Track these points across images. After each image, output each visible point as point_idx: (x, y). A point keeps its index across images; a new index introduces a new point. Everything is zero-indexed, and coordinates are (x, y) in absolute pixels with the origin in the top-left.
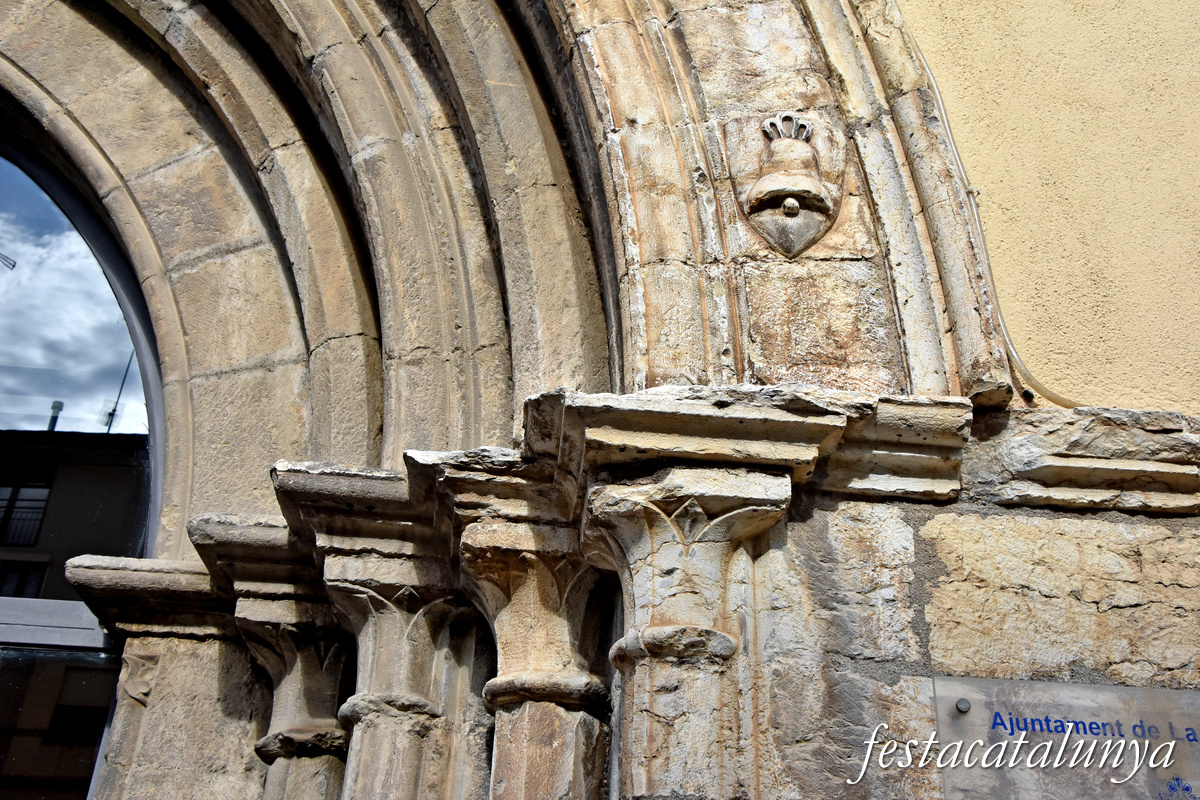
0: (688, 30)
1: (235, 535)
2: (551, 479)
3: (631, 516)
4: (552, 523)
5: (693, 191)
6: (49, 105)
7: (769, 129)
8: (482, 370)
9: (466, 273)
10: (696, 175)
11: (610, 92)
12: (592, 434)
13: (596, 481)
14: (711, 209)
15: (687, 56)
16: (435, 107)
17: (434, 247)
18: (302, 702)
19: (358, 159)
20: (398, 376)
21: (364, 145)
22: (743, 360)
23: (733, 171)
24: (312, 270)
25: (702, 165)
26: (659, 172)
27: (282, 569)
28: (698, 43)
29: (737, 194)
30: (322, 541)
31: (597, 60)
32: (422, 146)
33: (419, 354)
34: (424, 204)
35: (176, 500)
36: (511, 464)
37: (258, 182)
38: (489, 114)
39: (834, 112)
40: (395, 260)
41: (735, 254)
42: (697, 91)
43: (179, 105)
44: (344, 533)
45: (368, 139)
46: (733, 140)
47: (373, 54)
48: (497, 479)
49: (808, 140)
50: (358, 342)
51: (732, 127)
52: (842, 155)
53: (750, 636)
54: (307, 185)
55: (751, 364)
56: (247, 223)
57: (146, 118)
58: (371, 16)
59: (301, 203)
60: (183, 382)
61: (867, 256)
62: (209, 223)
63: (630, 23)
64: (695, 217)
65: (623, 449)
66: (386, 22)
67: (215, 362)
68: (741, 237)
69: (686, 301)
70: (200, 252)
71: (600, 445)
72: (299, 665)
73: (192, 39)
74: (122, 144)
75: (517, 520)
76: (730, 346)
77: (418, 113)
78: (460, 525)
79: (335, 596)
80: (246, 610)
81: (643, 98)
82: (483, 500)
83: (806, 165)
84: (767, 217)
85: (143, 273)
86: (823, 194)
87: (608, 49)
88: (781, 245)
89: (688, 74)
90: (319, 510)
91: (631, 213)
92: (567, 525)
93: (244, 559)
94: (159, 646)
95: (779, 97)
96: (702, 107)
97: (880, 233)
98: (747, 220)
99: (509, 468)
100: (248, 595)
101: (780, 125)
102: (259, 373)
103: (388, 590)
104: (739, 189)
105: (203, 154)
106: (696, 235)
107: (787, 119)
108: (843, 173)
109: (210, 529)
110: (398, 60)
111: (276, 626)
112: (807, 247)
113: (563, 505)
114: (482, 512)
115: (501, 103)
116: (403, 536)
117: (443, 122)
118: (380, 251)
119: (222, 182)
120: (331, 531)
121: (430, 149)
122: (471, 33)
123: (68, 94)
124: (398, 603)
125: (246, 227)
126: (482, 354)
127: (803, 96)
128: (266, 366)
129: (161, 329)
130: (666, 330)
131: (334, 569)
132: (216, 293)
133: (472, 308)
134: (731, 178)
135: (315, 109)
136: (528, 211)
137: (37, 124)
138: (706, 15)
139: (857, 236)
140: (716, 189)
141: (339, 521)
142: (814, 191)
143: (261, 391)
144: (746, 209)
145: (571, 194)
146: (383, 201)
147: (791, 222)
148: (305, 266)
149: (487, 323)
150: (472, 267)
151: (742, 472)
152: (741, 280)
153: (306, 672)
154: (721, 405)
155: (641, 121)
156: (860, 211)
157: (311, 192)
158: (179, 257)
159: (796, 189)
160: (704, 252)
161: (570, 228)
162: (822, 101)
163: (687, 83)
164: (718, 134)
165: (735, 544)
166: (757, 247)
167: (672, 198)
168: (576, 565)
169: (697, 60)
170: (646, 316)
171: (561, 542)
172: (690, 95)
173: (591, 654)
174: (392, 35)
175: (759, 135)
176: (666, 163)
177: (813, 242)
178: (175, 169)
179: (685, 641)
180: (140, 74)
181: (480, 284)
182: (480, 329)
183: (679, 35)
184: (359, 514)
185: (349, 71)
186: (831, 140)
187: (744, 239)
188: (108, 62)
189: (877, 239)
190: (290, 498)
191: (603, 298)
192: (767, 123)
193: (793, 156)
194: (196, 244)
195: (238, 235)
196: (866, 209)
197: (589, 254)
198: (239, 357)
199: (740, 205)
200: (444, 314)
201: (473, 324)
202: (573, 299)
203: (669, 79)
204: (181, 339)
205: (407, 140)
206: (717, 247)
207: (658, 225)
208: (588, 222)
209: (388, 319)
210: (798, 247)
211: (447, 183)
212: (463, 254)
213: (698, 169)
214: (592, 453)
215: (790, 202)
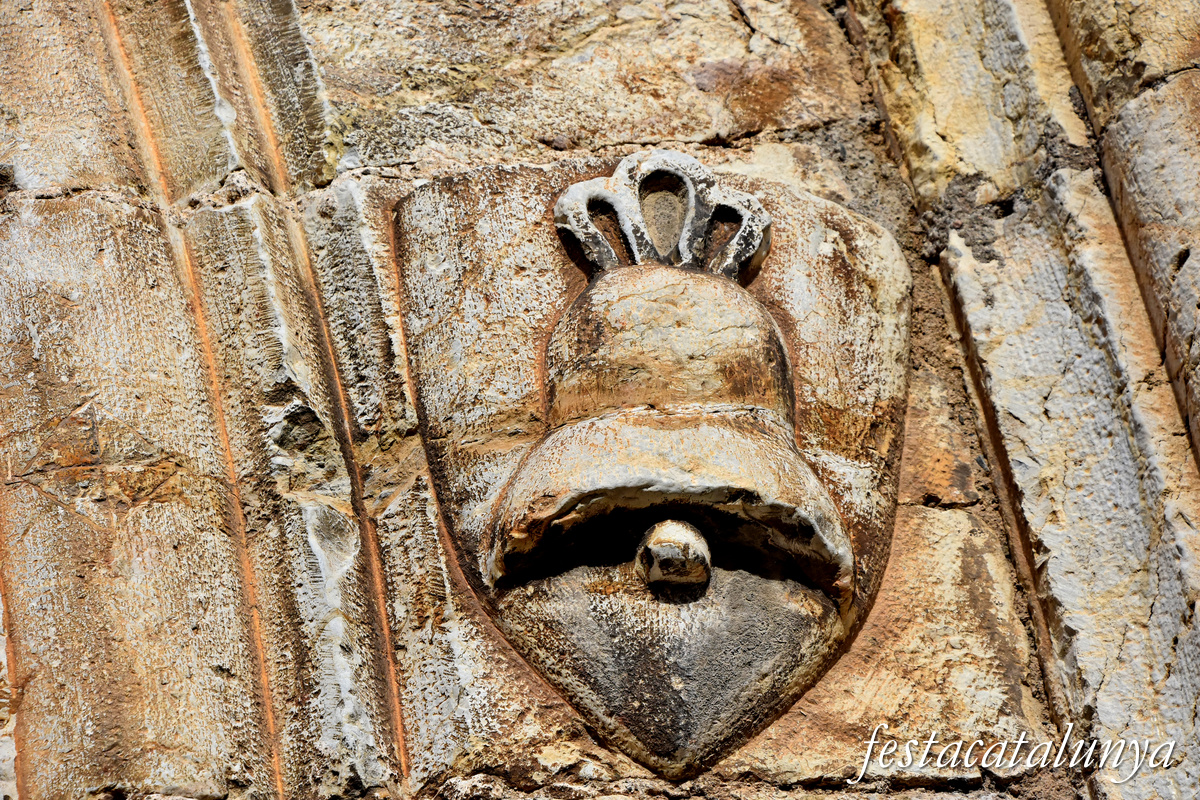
5: (264, 484)
7: (584, 227)
10: (276, 415)
14: (340, 563)
23: (436, 401)
25: (303, 374)
26: (112, 406)
29: (451, 502)
41: (441, 758)
42: (283, 52)
46: (435, 268)
49: (746, 273)
51: (429, 214)
52: (891, 335)
64: (267, 600)
68: (466, 684)
81: (43, 79)
83: (738, 380)
84: (576, 600)
86: (813, 501)
88: (633, 721)
95: (632, 83)
96: (301, 120)
97: (1057, 667)
98: (493, 611)
101: (631, 210)
104: (459, 481)
106: (271, 676)
107: (661, 182)
108: (897, 411)
112: (744, 732)
127: (732, 81)
134: (423, 428)
139: (961, 679)
140: (360, 475)
142: (771, 493)
144: (488, 564)
147: (677, 622)
155: (32, 178)
156: (971, 574)
159: (696, 482)
160: (306, 751)
162: (809, 103)
164: (372, 241)
166: (531, 729)
167: (171, 518)
172: (250, 68)
175: (544, 251)
176: (144, 364)
177: (774, 707)
186: (845, 270)
187: (478, 696)
189: (1045, 694)
192: (575, 199)
193: (685, 342)
196: (995, 565)
199: (464, 548)
206: (363, 733)
207: (106, 640)
210: (704, 733)
213: (285, 390)
215: (673, 537)
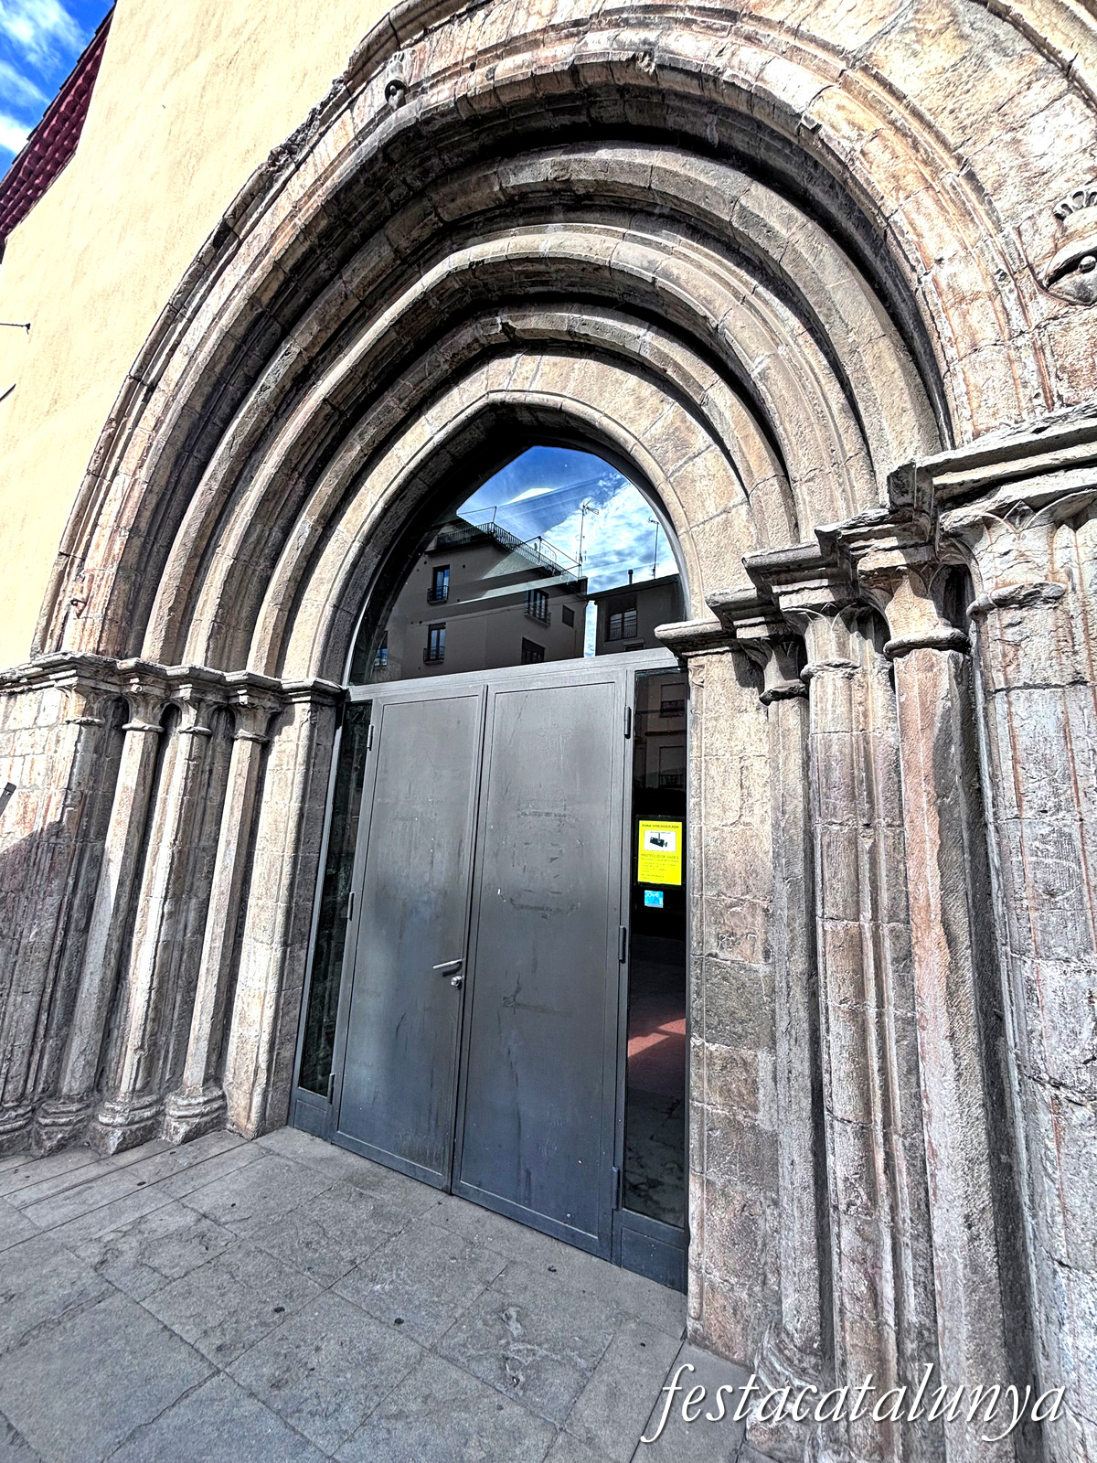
0: (976, 169)
1: (730, 598)
2: (910, 519)
3: (973, 525)
4: (915, 546)
5: (996, 289)
6: (597, 415)
7: (1061, 211)
8: (852, 472)
9: (832, 417)
10: (998, 277)
11: (919, 248)
12: (937, 481)
13: (944, 511)
14: (1013, 296)
15: (979, 189)
16: (794, 322)
17: (809, 409)
18: (779, 674)
19: (754, 375)
20: (801, 491)
21: (757, 362)
22: (1052, 397)
23: (1030, 259)
24: (741, 450)
25: (1003, 267)
26: (966, 287)
27: (756, 610)
28: (987, 177)
29: (1036, 276)
30: (776, 589)
31: (907, 228)
32: (791, 350)
33: (812, 474)
34: (798, 385)
35: (696, 590)
36: (883, 517)
37: (702, 413)
38: (832, 309)
40: (787, 425)
41: (1038, 321)
42: (991, 211)
43: (654, 388)
44: (787, 583)
45: (758, 360)
46: (1028, 234)
47: (751, 306)
48: (875, 529)
50: (774, 481)
51: (1026, 225)
53: (1077, 581)
54: (729, 403)
55: (1060, 397)
56: (701, 437)
57: (640, 402)
58: (746, 284)
59: (727, 414)
60: (687, 532)
62: (681, 445)
63: (929, 187)
64: (1000, 309)
65: (961, 484)
66: (755, 283)
67: (700, 517)
68: (1043, 306)
69: (1001, 369)
70: (681, 462)
71: (945, 486)
72: (774, 656)
73: (653, 348)
74: (632, 421)
75: (891, 549)
76: (1040, 391)
77: (785, 331)
78: (854, 562)
79: (788, 616)
80: (742, 634)
81: (946, 239)
82: (868, 543)
84: (1066, 282)
85: (656, 484)
87: (914, 216)
88: (1080, 298)
89: (982, 203)
90: (771, 574)
91: (948, 329)
92: (925, 544)
93: (736, 609)
94: (703, 660)
95: (1068, 180)
96: (997, 222)
98: (1047, 291)
99: (882, 520)
100: (741, 626)
101: (1070, 202)
102: (724, 516)
103: (817, 607)
104: (1037, 270)
105: (672, 409)
106: (1002, 322)
107: (1078, 194)
109: (716, 598)
110: (766, 302)
111: (759, 639)
113: (921, 534)
114: (867, 550)
115: (838, 297)
116: (821, 577)
117: (802, 329)
118: (778, 423)
119: (683, 420)
120: (779, 584)
121: (796, 349)
122: (810, 260)
123: (603, 406)
124: (824, 613)
125: (701, 441)
126: (851, 462)
127: (1091, 170)
128: (726, 511)
129: (671, 509)
130: (985, 397)
131: (785, 603)
132: (693, 481)
133: (839, 436)
134: (1028, 265)
135: (724, 357)
136: (868, 361)
137: (593, 427)
138: (992, 148)
140: (1015, 280)
141: (783, 577)
143: (727, 524)
144: (1045, 283)
145: (898, 336)
146: (775, 394)
147: (1088, 276)
148: (736, 449)
149: (851, 442)
150: (835, 412)
151: (1061, 473)
152: (1045, 340)
153: (778, 659)
154: (1038, 431)
155: (946, 258)
157: (732, 406)
158: (672, 468)
159: (1091, 247)
160: (1010, 330)
161: (899, 359)
163: (981, 209)
164: (1014, 236)
165: (1058, 524)
166: (1058, 308)
167: (979, 302)
168: (934, 567)
169: (988, 188)
170: (967, 393)
171: (923, 555)
172: (985, 218)
173: (952, 617)
174: (761, 289)
175: (1053, 219)
176: (970, 278)
178: (659, 424)
179: (1023, 593)
180: (632, 380)
181: (844, 422)
182: (847, 448)
183: (971, 176)
184: (794, 570)
185: (739, 324)
187: (1045, 307)
188: (617, 380)
190: (755, 572)
191: (930, 398)
192: (1058, 207)
193: (1086, 222)
194: (679, 459)
195: (697, 446)
197: (915, 372)
198: (712, 511)
199: (1040, 283)
200: (822, 447)
201: (842, 446)
202: (908, 405)
203: (967, 214)
204: (681, 511)
205: (781, 350)
206: (1022, 323)
207: (970, 326)
208: (911, 351)
209: (789, 460)
211: (811, 366)
212: (828, 406)
213: (999, 271)
214: (939, 493)
215: (1085, 261)
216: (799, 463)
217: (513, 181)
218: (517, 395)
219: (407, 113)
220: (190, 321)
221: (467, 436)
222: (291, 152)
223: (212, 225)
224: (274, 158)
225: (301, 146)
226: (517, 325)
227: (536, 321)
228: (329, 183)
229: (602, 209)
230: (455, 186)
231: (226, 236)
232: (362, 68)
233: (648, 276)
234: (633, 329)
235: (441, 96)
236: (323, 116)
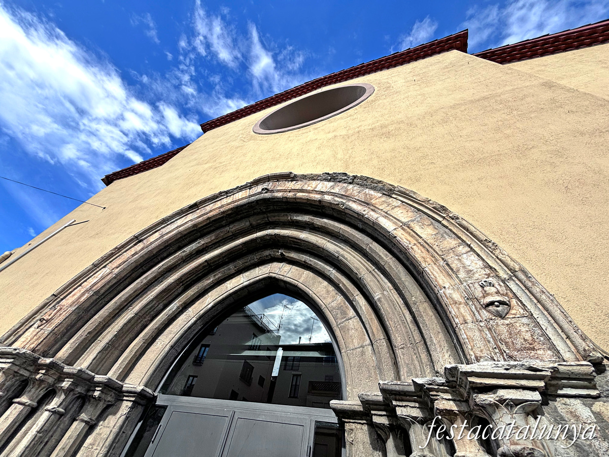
0: (450, 263)
1: (370, 398)
2: (455, 387)
3: (490, 405)
4: (459, 401)
5: (467, 303)
6: (311, 292)
7: (482, 285)
8: (419, 349)
9: (408, 324)
11: (436, 281)
12: (470, 379)
13: (475, 393)
14: (474, 307)
15: (452, 269)
16: (389, 285)
17: (398, 317)
18: (395, 449)
19: (376, 298)
20: (399, 352)
21: (377, 295)
22: (501, 350)
23: (476, 296)
24: (369, 324)
26: (456, 299)
27: (382, 407)
28: (453, 266)
29: (480, 303)
30: (394, 403)
31: (430, 274)
32: (389, 294)
33: (403, 346)
34: (393, 307)
35: (349, 383)
36: (443, 383)
37: (353, 303)
38: (404, 286)
39: (496, 277)
40: (390, 322)
41: (485, 318)
42: (458, 277)
43: (334, 288)
44: (399, 400)
45: (377, 294)
46: (473, 289)
47: (373, 275)
48: (440, 388)
49: (493, 286)
50: (383, 341)
51: (471, 285)
52: (504, 289)
53: (548, 450)
54: (364, 304)
55: (505, 352)
56: (352, 313)
57: (328, 292)
58: (370, 267)
59: (363, 308)
60: (345, 352)
61: (525, 315)
62: (344, 313)
63: (435, 264)
64: (469, 309)
65: (481, 383)
66: (374, 268)
67: (351, 347)
68: (485, 314)
69: (477, 334)
70: (343, 320)
71: (473, 382)
72: (391, 437)
73: (335, 275)
74: (324, 298)
75: (449, 400)
76: (495, 346)
77: (386, 286)
78: (433, 401)
79: (401, 419)
80: (376, 419)
81: (445, 281)
82: (438, 394)
83: (496, 293)
84: (490, 308)
85: (333, 326)
86: (505, 300)
87: (432, 271)
88: (498, 315)
89: (454, 273)
90: (392, 394)
91: (453, 310)
92: (464, 401)
93: (372, 404)
94: (353, 426)
95: (480, 275)
96: (460, 281)
97: (526, 308)
98: (485, 309)
99: (443, 385)
100: (375, 415)
101: (484, 283)
102: (361, 349)
103: (415, 418)
104: (479, 301)
105: (340, 298)
106: (472, 314)
107: (485, 281)
108: (507, 293)
109: (364, 397)
110: (378, 275)
111: (384, 424)
112: (506, 315)
113: (462, 396)
114: (438, 397)
115: (407, 284)
116: (415, 401)
117: (392, 288)
118: (386, 320)
119: (345, 304)
120: (396, 400)
121: (391, 294)
122: (395, 269)
123: (314, 289)
124: (418, 422)
125: (351, 313)
126: (418, 345)
127: (486, 274)
128: (362, 347)
129: (338, 340)
130: (475, 343)
131: (399, 411)
132: (348, 330)
133: (412, 332)
134: (475, 298)
135: (362, 287)
136: (421, 309)
137: (309, 296)
138: (453, 259)
139: (520, 310)
140: (473, 301)
141: (398, 397)
142: (502, 300)
143: (363, 353)
144: (484, 306)
145: (430, 303)
146: (384, 308)
147: (498, 309)
148: (367, 322)
149: (417, 337)
150: (409, 322)
151: (521, 390)
152: (490, 326)
153: (394, 439)
154: (507, 369)
155: (447, 287)
156: (517, 303)
157: (365, 305)
158: (339, 322)
159: (497, 300)
160: (476, 319)
161: (433, 312)
162: (492, 275)
163: (454, 276)
164: (468, 287)
165: (528, 414)
166: (491, 316)
167: (462, 305)
168: (471, 415)
169: (455, 270)
170: (467, 339)
171: (464, 408)
172: (456, 278)
173: (485, 446)
174: (376, 270)
175: (480, 287)
176: (457, 296)
177: (507, 313)
178: (335, 302)
179: (526, 452)
180: (325, 283)
181: (413, 327)
182: (416, 338)
183: (448, 265)
184: (402, 395)
185: (369, 279)
186: (499, 285)
188: (320, 282)
189: (526, 310)
190: (383, 391)
191: (448, 332)
192: (480, 283)
193: (492, 291)
194: (342, 318)
195: (350, 315)
196: (518, 302)
197: (439, 318)
198: (356, 345)
199: (482, 306)
200: (405, 335)
201: (413, 337)
202: (440, 331)
203: (449, 275)
204: (343, 341)
205: (385, 293)
206: (480, 317)
207: (461, 313)
208: (436, 309)
209: (393, 337)
210: (504, 316)
211: (397, 302)
212: (406, 320)
213: (466, 297)
214: (471, 385)
215: (496, 303)
216: (398, 340)
217: (295, 218)
218: (281, 276)
219: (268, 195)
220: (168, 225)
221: (257, 285)
222: (227, 193)
223: (192, 202)
224: (221, 193)
225: (230, 193)
226: (287, 254)
227: (293, 255)
228: (236, 203)
229: (322, 232)
230: (276, 214)
231: (195, 207)
232: (256, 182)
233: (337, 255)
234: (328, 268)
235: (279, 195)
236: (240, 189)
